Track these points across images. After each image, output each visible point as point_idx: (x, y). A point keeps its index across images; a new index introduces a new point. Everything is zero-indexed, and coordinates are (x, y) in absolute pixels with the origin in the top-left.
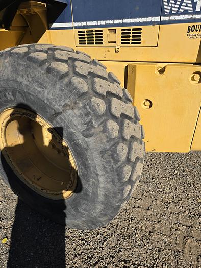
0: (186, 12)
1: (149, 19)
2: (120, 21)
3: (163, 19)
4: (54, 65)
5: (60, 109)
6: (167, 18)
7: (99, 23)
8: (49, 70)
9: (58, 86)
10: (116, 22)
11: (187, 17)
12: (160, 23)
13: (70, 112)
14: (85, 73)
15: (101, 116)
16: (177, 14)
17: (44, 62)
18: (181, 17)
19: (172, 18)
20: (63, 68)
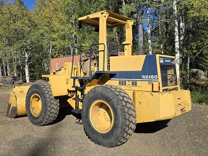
0: (147, 79)
1: (139, 80)
2: (131, 79)
3: (142, 80)
4: (112, 89)
5: (112, 98)
6: (143, 80)
7: (125, 79)
8: (110, 90)
9: (112, 93)
10: (130, 79)
11: (148, 80)
12: (142, 81)
13: (114, 99)
14: (118, 91)
15: (121, 100)
16: (145, 79)
17: (109, 88)
18: (146, 80)
19: (144, 80)
20: (114, 90)
